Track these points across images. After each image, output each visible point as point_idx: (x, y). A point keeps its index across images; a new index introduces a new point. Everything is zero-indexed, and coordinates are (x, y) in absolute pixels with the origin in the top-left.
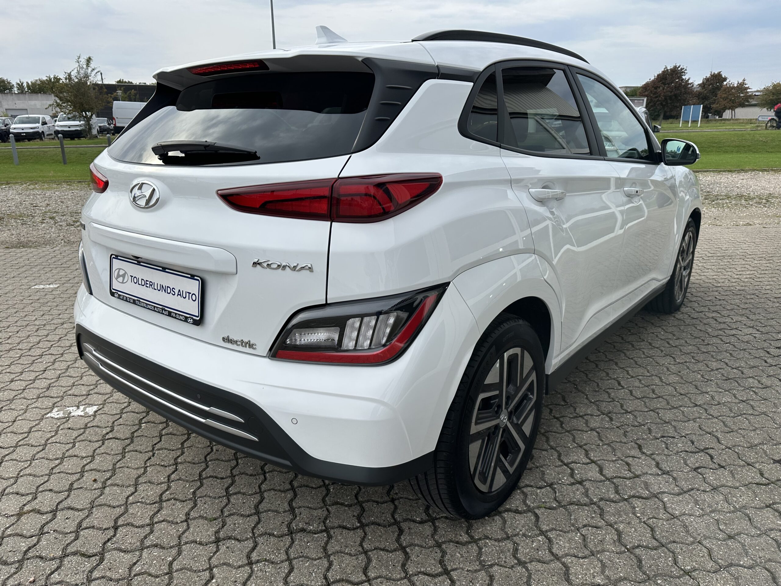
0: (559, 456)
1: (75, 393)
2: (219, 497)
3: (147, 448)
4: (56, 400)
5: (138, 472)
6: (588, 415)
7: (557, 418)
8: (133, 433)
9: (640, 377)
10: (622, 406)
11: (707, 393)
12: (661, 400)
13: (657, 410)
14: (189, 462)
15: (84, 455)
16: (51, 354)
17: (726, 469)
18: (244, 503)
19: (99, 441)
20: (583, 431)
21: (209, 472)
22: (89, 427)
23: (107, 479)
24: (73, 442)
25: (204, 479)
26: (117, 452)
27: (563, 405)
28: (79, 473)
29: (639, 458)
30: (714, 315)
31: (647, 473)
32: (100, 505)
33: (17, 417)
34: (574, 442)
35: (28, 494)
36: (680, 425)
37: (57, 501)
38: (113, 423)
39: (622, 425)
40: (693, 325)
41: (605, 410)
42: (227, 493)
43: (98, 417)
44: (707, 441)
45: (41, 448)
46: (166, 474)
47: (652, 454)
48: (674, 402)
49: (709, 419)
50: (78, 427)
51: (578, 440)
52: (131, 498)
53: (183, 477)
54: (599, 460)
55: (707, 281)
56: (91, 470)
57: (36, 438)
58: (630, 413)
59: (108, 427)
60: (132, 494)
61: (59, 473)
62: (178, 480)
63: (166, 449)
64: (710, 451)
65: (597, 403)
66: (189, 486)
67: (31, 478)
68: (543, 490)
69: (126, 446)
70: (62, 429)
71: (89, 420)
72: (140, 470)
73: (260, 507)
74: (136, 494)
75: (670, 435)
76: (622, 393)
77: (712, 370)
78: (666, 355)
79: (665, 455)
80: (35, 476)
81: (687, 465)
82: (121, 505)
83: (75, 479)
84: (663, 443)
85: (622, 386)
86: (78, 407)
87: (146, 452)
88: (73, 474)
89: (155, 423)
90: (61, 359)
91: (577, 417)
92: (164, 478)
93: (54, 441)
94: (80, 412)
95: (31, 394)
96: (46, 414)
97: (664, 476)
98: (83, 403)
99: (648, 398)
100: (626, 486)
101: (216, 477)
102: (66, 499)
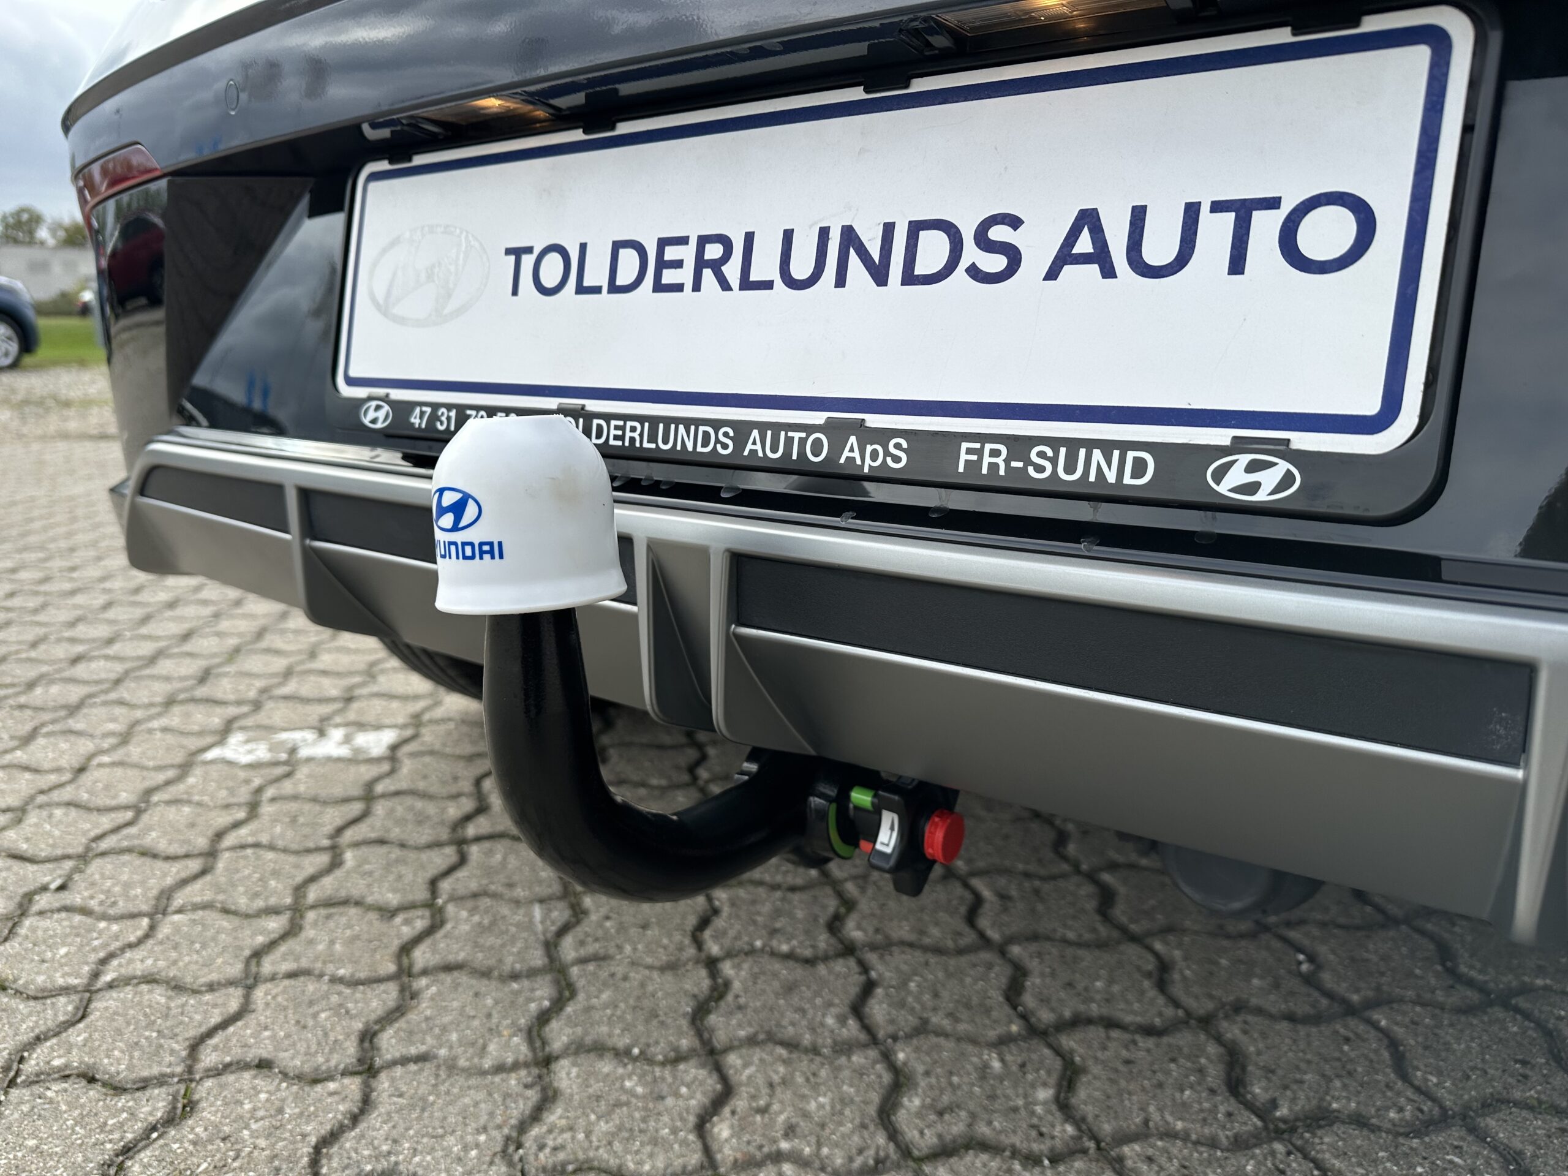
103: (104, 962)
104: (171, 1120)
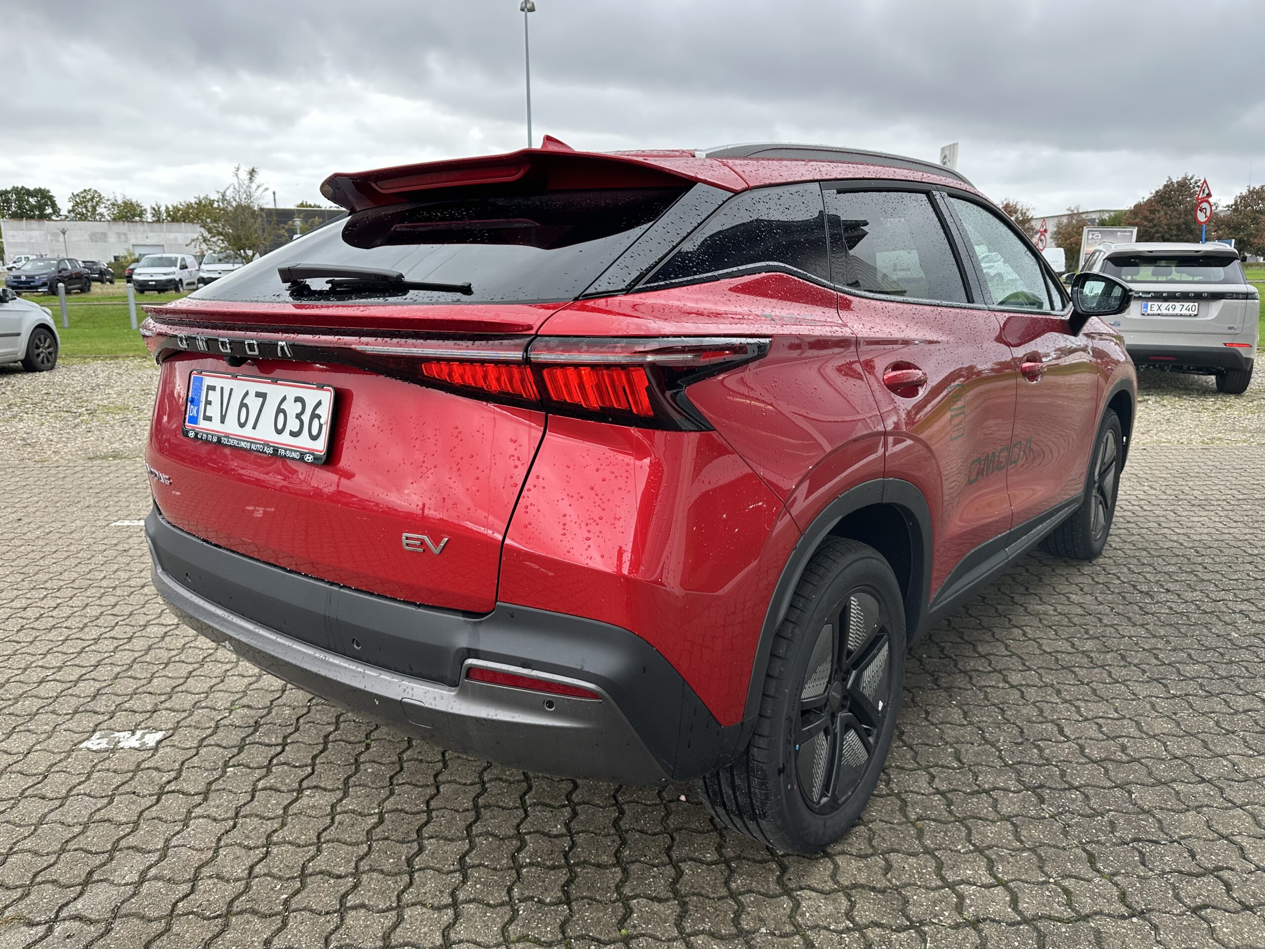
0: (940, 866)
1: (135, 708)
2: (328, 913)
3: (226, 812)
4: (101, 718)
5: (204, 857)
6: (998, 789)
7: (943, 794)
8: (210, 783)
9: (1101, 721)
10: (1063, 774)
11: (1224, 756)
12: (1136, 766)
13: (1128, 787)
14: (290, 843)
15: (124, 819)
16: (113, 638)
17: (1255, 914)
18: (367, 926)
19: (153, 795)
20: (987, 820)
21: (320, 863)
22: (142, 770)
23: (150, 867)
24: (112, 795)
25: (311, 875)
26: (177, 818)
27: (954, 769)
28: (107, 852)
29: (1089, 881)
30: (1245, 606)
31: (1101, 913)
32: (126, 916)
33: (34, 745)
34: (970, 841)
35: (17, 887)
36: (1167, 818)
37: (61, 902)
38: (183, 763)
39: (1061, 813)
40: (1206, 625)
41: (1030, 782)
42: (341, 906)
43: (161, 751)
44: (1222, 855)
45: (58, 803)
46: (248, 863)
47: (1114, 875)
48: (1162, 771)
49: (1227, 808)
50: (126, 767)
51: (976, 839)
52: (180, 905)
53: (275, 870)
54: (1012, 881)
55: (1233, 543)
56: (128, 848)
57: (55, 785)
58: (1077, 788)
59: (172, 770)
60: (186, 896)
61: (76, 850)
63: (257, 816)
64: (1226, 874)
65: (1018, 767)
66: (280, 889)
67: (29, 857)
68: (903, 935)
69: (195, 807)
70: (98, 771)
71: (146, 756)
72: (207, 852)
73: (392, 936)
74: (191, 897)
75: (1150, 837)
76: (1066, 750)
77: (1236, 712)
78: (1151, 680)
79: (1138, 876)
80: (36, 853)
81: (1180, 900)
82: (162, 917)
83: (98, 862)
84: (1137, 854)
85: (1065, 736)
86: (133, 733)
87: (224, 820)
88: (97, 853)
89: (249, 768)
90: (127, 647)
91: (978, 792)
92: (242, 871)
93: (82, 792)
94: (134, 742)
95: (66, 706)
96: (80, 743)
97: (1135, 920)
98: (143, 726)
99: (1113, 760)
100: (1059, 935)
101: (330, 874)
102: (75, 899)
103: (15, 844)
104: (21, 898)
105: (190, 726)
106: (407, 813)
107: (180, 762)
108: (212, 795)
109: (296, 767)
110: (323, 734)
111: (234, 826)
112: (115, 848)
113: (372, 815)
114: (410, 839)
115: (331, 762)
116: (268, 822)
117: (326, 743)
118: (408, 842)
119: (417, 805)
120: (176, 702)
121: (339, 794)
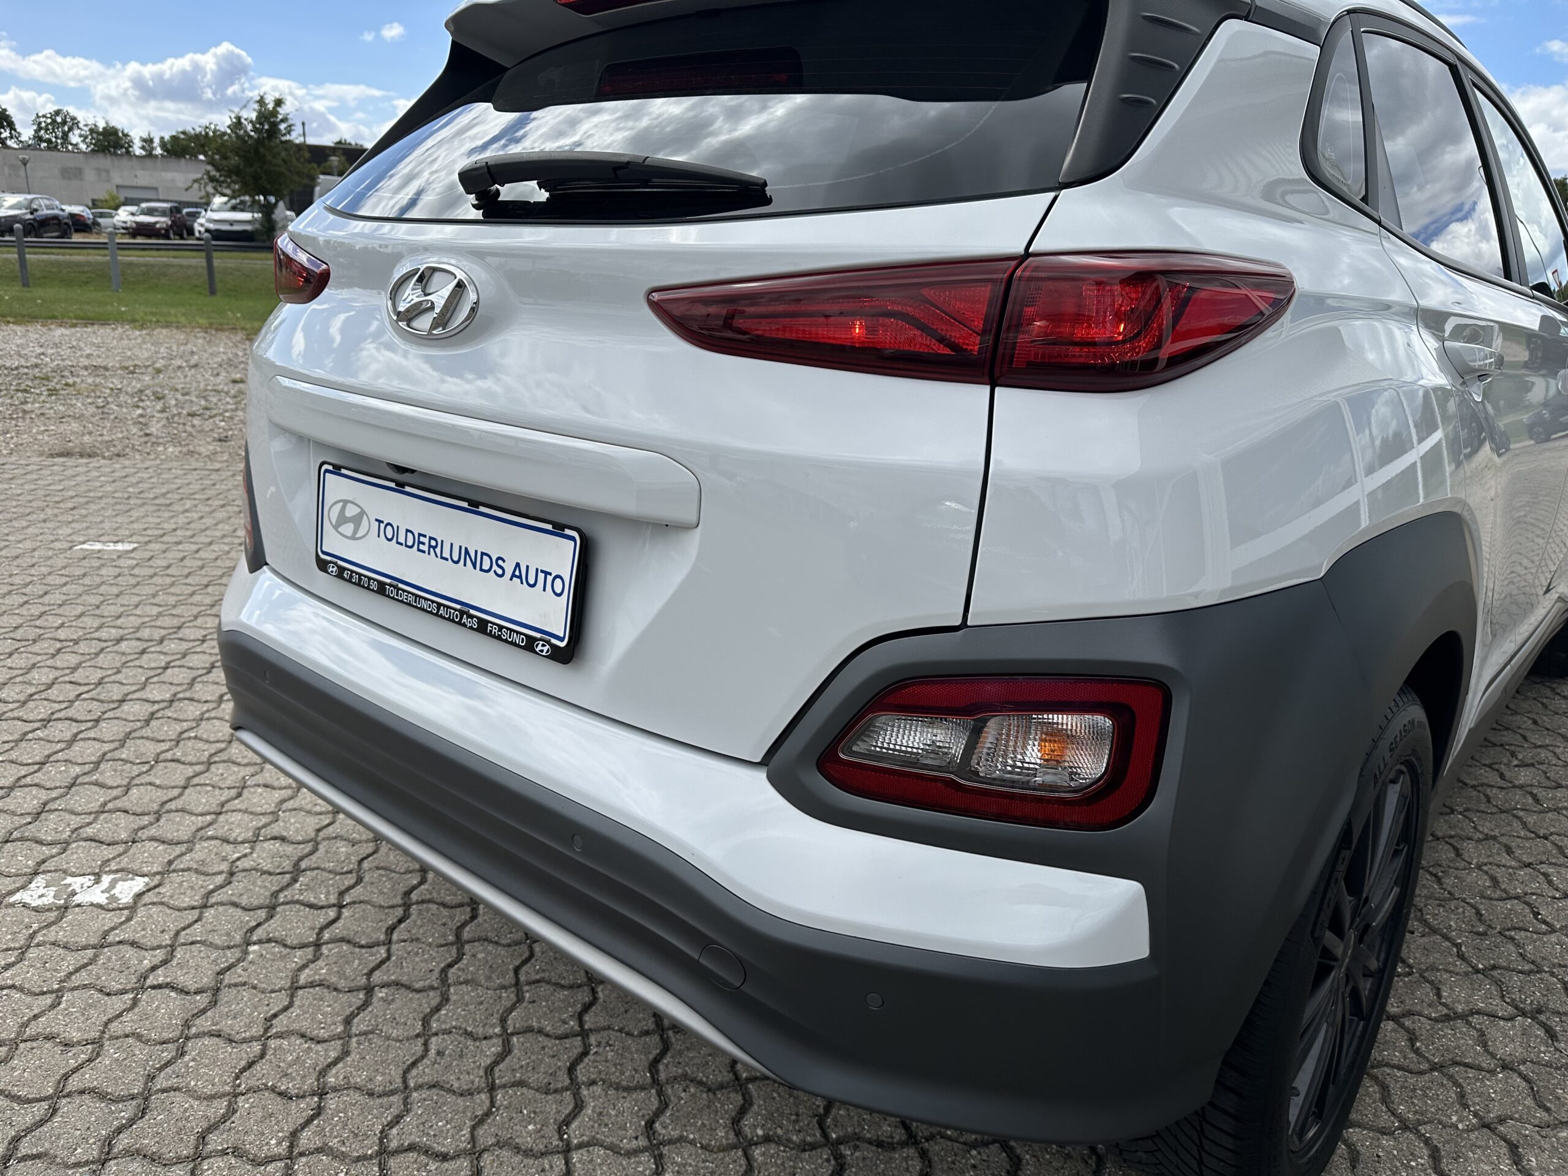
1: (102, 836)
3: (249, 1026)
5: (210, 1113)
6: (1478, 1012)
8: (221, 973)
14: (357, 1088)
15: (76, 1036)
16: (71, 719)
19: (127, 992)
20: (1480, 1069)
21: (408, 1131)
22: (110, 945)
23: (119, 1130)
24: (58, 990)
25: (396, 1152)
26: (166, 1035)
28: (45, 1099)
34: (1466, 1106)
38: (177, 934)
41: (1524, 1002)
43: (141, 912)
46: (288, 1128)
50: (83, 941)
51: (1475, 1102)
53: (334, 1143)
56: (82, 1092)
59: (159, 947)
62: (319, 1150)
63: (300, 1035)
65: (1495, 973)
69: (196, 1016)
70: (38, 945)
71: (117, 920)
72: (216, 1103)
83: (29, 1120)
85: (1545, 922)
86: (98, 878)
87: (244, 1041)
88: (29, 1101)
89: (285, 946)
90: (92, 734)
91: (1447, 1018)
92: (279, 1144)
93: (9, 982)
94: (97, 896)
96: (11, 893)
98: (113, 866)
101: (426, 1152)
105: (189, 869)
106: (547, 1035)
107: (172, 933)
108: (225, 995)
109: (362, 947)
110: (402, 888)
111: (262, 1055)
112: (60, 1093)
113: (491, 1037)
114: (560, 1086)
115: (417, 939)
116: (319, 1047)
117: (407, 906)
118: (556, 1091)
119: (564, 1022)
120: (168, 827)
121: (434, 998)
